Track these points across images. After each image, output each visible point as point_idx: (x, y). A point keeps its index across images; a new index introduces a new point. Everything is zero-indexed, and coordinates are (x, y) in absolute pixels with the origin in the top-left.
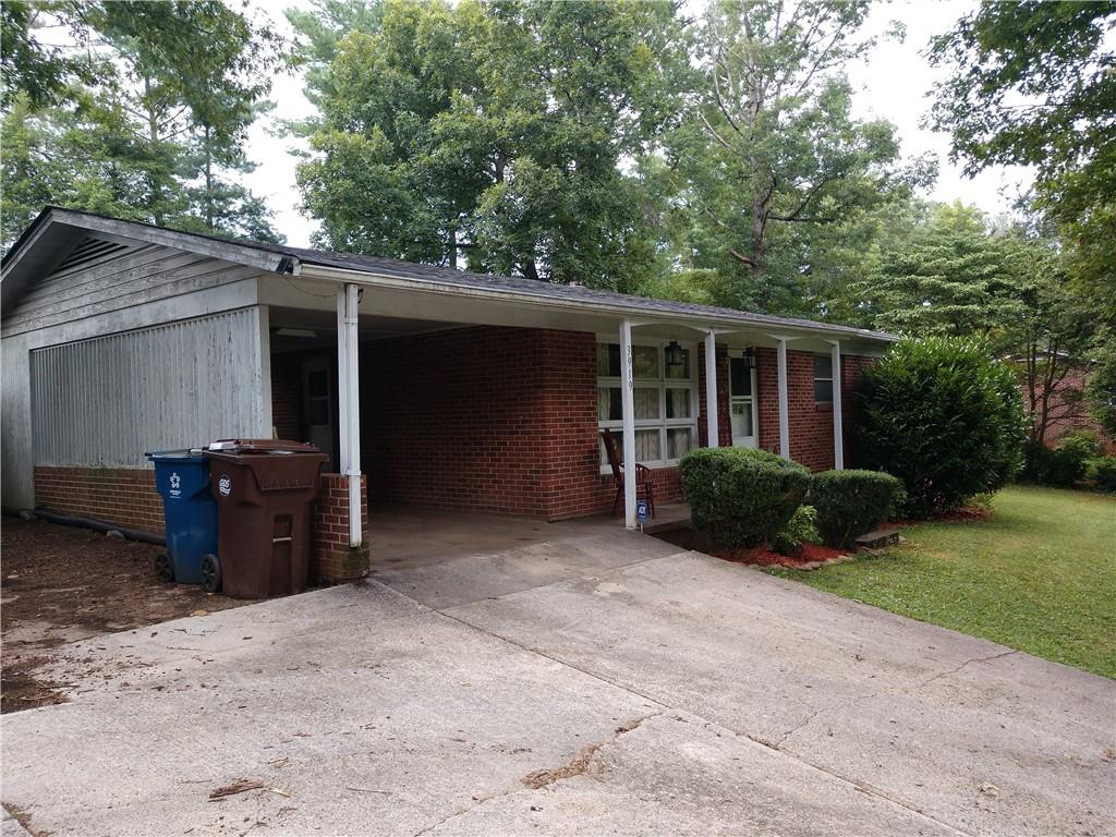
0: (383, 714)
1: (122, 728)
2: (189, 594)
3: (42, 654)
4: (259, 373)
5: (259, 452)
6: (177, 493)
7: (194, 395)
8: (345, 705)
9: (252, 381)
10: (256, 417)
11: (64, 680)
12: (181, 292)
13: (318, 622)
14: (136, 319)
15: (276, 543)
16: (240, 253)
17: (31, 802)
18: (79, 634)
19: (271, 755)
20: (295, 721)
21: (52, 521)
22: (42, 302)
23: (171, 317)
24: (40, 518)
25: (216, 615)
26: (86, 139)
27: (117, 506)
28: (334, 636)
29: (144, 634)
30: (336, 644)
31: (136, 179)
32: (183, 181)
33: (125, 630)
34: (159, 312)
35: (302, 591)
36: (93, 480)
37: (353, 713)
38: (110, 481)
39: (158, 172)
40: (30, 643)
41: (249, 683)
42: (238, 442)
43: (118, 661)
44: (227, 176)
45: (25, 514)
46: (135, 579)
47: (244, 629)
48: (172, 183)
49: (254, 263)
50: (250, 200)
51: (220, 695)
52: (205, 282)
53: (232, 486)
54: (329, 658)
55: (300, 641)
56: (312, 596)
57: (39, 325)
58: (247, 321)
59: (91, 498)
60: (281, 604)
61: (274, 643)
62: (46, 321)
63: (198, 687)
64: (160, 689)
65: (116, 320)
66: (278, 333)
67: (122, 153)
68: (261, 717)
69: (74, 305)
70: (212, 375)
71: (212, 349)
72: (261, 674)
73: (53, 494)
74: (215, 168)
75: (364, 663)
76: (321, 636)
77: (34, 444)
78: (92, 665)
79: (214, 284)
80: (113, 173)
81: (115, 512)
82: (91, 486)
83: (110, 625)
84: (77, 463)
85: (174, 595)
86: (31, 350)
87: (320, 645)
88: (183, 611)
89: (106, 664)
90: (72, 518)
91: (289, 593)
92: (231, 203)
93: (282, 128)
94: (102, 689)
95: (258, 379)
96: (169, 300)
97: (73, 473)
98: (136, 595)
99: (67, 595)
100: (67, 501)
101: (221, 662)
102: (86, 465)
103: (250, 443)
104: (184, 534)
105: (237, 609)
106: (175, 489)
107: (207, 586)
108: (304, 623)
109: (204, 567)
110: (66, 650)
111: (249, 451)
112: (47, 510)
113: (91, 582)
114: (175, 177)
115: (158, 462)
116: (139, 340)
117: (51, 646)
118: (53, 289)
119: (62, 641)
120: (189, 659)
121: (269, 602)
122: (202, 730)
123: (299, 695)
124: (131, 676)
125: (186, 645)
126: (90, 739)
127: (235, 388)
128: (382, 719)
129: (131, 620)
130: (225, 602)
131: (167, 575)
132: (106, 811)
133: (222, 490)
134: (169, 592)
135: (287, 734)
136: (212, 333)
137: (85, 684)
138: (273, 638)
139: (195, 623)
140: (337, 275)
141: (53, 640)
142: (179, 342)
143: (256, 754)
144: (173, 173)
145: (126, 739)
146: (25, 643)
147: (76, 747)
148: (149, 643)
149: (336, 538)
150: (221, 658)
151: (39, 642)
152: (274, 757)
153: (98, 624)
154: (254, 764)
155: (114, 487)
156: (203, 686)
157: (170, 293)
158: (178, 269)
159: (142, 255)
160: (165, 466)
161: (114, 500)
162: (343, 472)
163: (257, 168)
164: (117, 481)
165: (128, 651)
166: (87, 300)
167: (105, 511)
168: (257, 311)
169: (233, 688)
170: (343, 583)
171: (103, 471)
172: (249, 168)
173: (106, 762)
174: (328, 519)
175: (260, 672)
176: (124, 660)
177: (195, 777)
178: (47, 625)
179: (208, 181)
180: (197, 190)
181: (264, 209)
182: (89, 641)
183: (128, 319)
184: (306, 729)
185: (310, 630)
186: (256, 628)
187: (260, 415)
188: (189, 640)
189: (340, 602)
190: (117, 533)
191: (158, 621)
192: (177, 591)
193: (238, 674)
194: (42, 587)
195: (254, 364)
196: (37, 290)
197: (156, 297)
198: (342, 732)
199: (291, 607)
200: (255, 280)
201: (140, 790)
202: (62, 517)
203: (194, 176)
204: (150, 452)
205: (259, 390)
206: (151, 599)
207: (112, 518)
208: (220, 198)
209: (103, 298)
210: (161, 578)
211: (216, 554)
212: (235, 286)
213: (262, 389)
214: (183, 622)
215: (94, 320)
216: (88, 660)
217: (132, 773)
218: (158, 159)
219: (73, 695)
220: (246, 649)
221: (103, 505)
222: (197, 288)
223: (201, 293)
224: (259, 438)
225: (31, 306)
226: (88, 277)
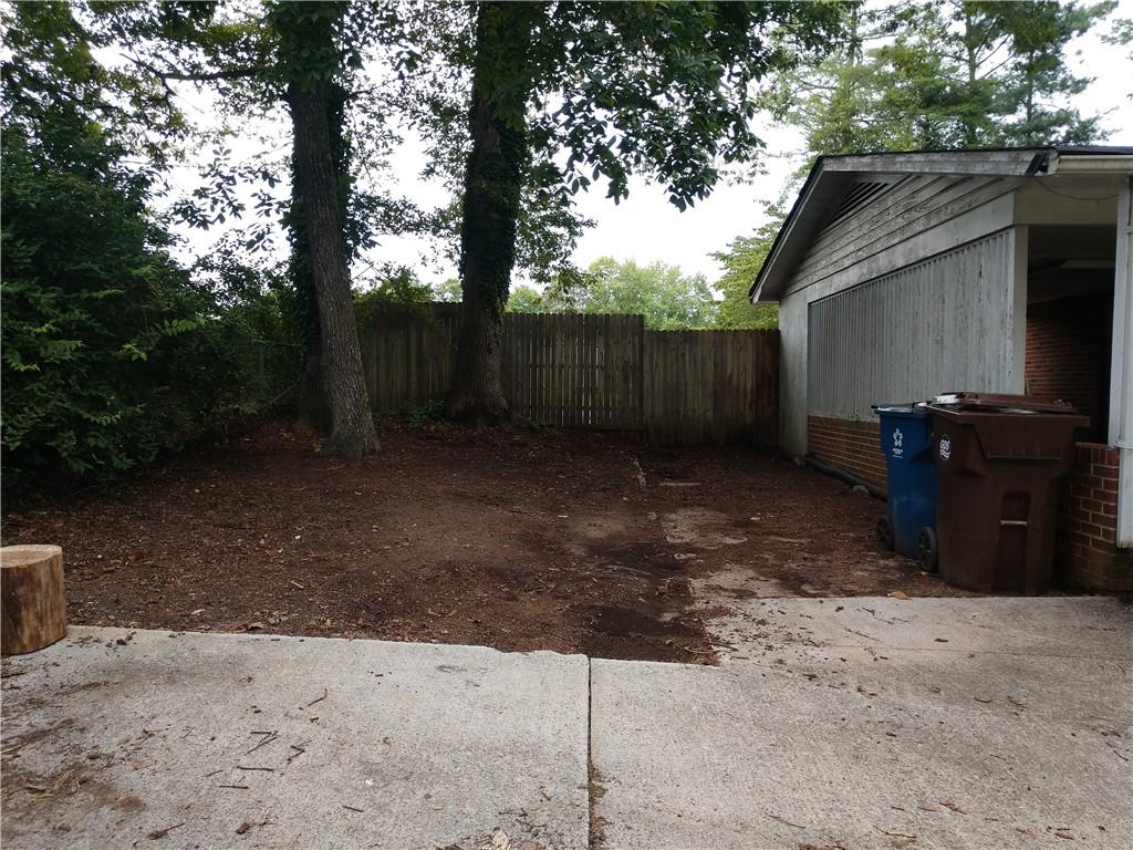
0: (1095, 819)
1: (748, 714)
2: (900, 568)
3: (730, 604)
4: (1010, 311)
5: (986, 409)
6: (898, 451)
7: (940, 343)
8: (1037, 781)
9: (1002, 322)
10: (1004, 367)
11: (728, 639)
12: (933, 223)
13: (1047, 641)
14: (890, 262)
15: (1005, 526)
16: (988, 161)
17: (616, 774)
18: (772, 591)
19: (896, 821)
20: (953, 783)
21: (817, 469)
22: (818, 257)
23: (922, 254)
24: (808, 464)
25: (917, 602)
26: (901, 96)
27: (867, 460)
28: (1062, 668)
29: (830, 604)
30: (1060, 680)
31: (948, 128)
32: (998, 118)
33: (814, 596)
34: (911, 251)
35: (1039, 594)
36: (850, 432)
37: (1045, 798)
38: (863, 434)
39: (972, 114)
40: (726, 590)
41: (915, 702)
42: (960, 395)
43: (790, 630)
44: (1049, 103)
45: (797, 460)
46: (858, 540)
47: (942, 627)
48: (987, 123)
49: (1003, 170)
50: (1076, 125)
51: (873, 708)
52: (957, 207)
53: (952, 449)
54: (1041, 700)
55: (1009, 662)
56: (1051, 602)
57: (815, 280)
58: (1001, 248)
59: (848, 450)
60: (1003, 605)
61: (972, 656)
62: (820, 274)
63: (853, 690)
64: (811, 677)
65: (873, 265)
66: (1065, 266)
67: (936, 103)
68: (909, 758)
69: (842, 254)
70: (960, 318)
71: (960, 287)
72: (937, 696)
73: (819, 443)
74: (1037, 98)
75: (1094, 723)
76: (1041, 663)
77: (808, 394)
78: (763, 628)
79: (967, 208)
80: (926, 126)
81: (865, 467)
82: (848, 438)
83: (805, 587)
84: (839, 415)
85: (886, 567)
86: (810, 304)
87: (1036, 675)
88: (883, 589)
89: (776, 632)
90: (831, 468)
91: (1020, 592)
92: (1054, 132)
93: (1126, 31)
94: (756, 660)
95: (1008, 319)
96: (921, 236)
97: (835, 424)
98: (848, 558)
99: (787, 546)
100: (830, 451)
101: (896, 663)
102: (844, 417)
103: (977, 396)
104: (904, 499)
105: (944, 600)
106: (898, 447)
107: (923, 563)
108: (1022, 637)
109: (921, 541)
110: (751, 606)
111: (974, 408)
112: (815, 458)
113: (815, 537)
114: (991, 116)
115: (883, 415)
116: (891, 285)
117: (740, 597)
118: (828, 241)
119: (752, 594)
120: (861, 649)
121: (989, 599)
122: (828, 749)
123: (975, 742)
124: (791, 654)
125: (866, 630)
126: (710, 718)
127: (983, 333)
128: (1090, 828)
129: (827, 585)
130: (935, 586)
131: (887, 544)
132: (674, 817)
133: (943, 453)
134: (882, 562)
135: (932, 796)
136: (962, 268)
137: (743, 650)
138: (974, 648)
139: (888, 606)
140: (1118, 165)
141: (745, 591)
142: (929, 282)
143: (877, 812)
144: (989, 113)
145: (745, 730)
146: (721, 588)
147: (692, 723)
148: (829, 618)
149: (1096, 531)
150: (898, 659)
151: (733, 591)
152: (900, 827)
153: (794, 584)
154: (867, 826)
155: (865, 441)
156: (859, 690)
157: (922, 228)
158: (931, 198)
159: (898, 190)
160: (891, 420)
161: (865, 454)
162: (1113, 442)
163: (1089, 85)
164: (868, 435)
165: (805, 622)
166: (851, 248)
167: (858, 465)
168: (1012, 233)
169: (893, 704)
170: (1103, 595)
171: (858, 423)
172: (1078, 86)
173: (709, 753)
174: (1087, 504)
175: (937, 691)
176: (795, 631)
177: (788, 815)
178: (751, 573)
179: (1029, 114)
180: (1015, 125)
181: (1093, 131)
182: (776, 600)
183: (884, 263)
184: (963, 801)
185: (1030, 651)
186: (958, 630)
187: (1009, 364)
188: (874, 626)
189: (1090, 621)
190: (863, 488)
191: (851, 594)
192: (891, 563)
193: (908, 686)
194: (772, 533)
195: (1006, 302)
196: (814, 245)
197: (908, 235)
198: (1014, 825)
199: (1015, 611)
200: (1011, 196)
201: (722, 805)
202: (824, 466)
203: (1012, 110)
204: (876, 403)
205: (1009, 333)
206: (860, 566)
207: (863, 472)
208: (1039, 129)
209: (864, 243)
210: (882, 544)
211: (934, 528)
212: (989, 207)
213: (1014, 332)
214: (878, 603)
215: (856, 267)
216: (763, 622)
217: (727, 778)
218: (974, 101)
219: (725, 660)
220: (935, 656)
221: (856, 458)
222: (948, 217)
223: (952, 222)
224: (1007, 392)
225: (810, 261)
226: (854, 223)
